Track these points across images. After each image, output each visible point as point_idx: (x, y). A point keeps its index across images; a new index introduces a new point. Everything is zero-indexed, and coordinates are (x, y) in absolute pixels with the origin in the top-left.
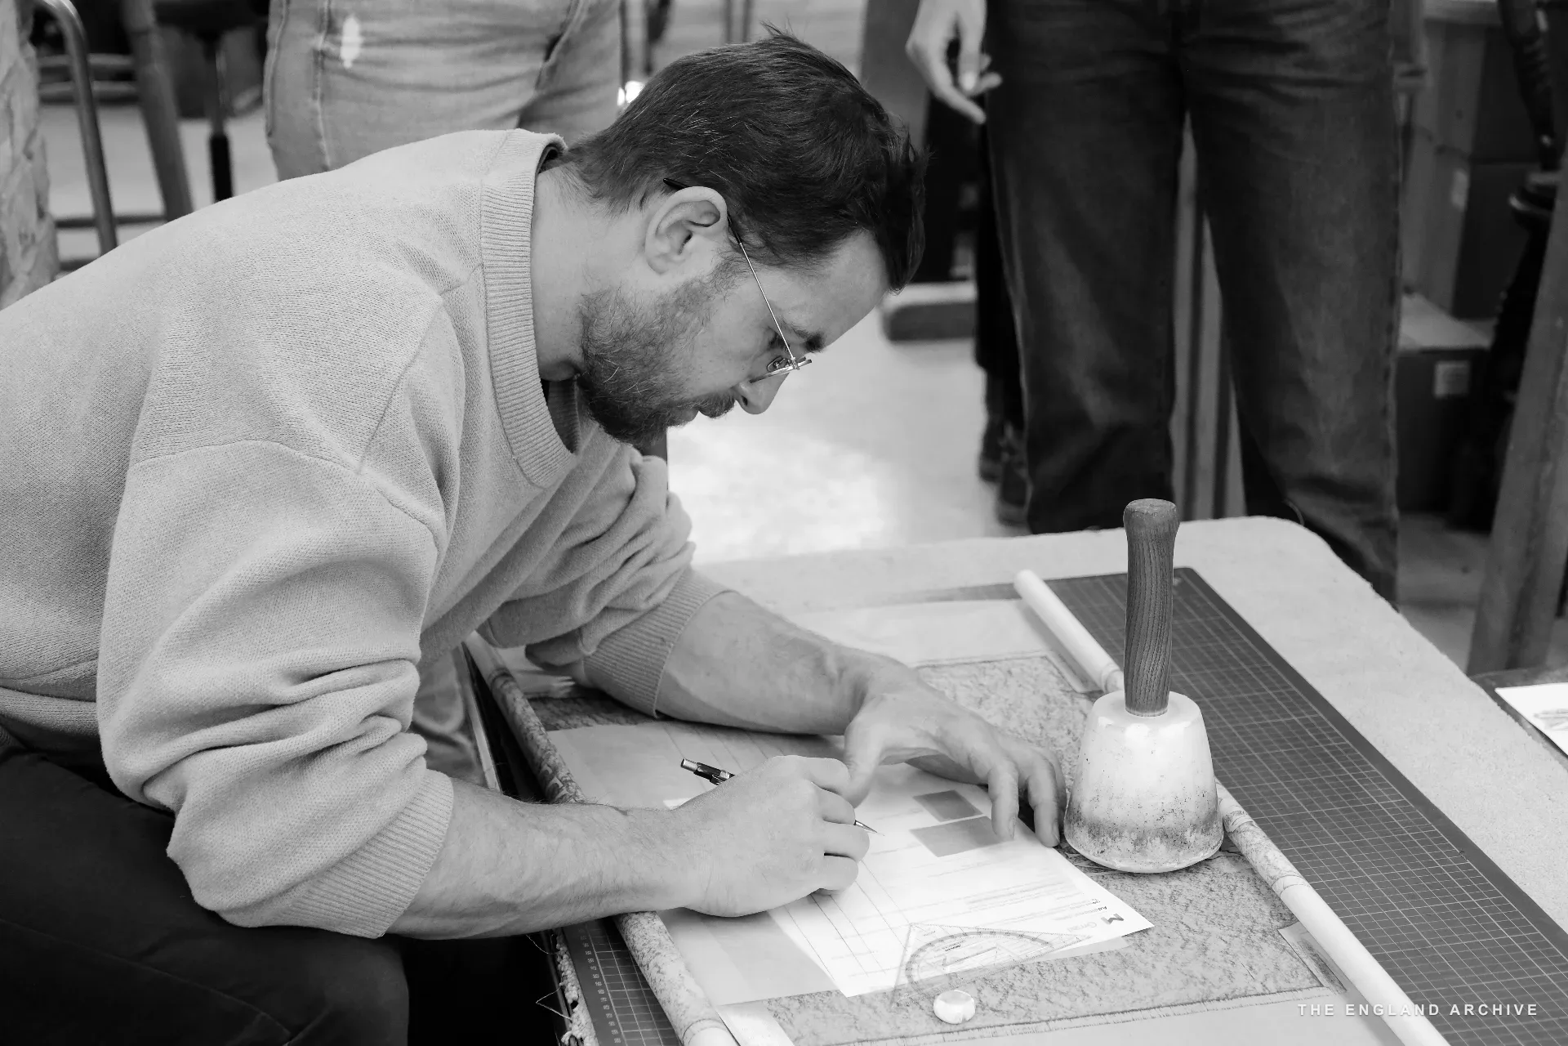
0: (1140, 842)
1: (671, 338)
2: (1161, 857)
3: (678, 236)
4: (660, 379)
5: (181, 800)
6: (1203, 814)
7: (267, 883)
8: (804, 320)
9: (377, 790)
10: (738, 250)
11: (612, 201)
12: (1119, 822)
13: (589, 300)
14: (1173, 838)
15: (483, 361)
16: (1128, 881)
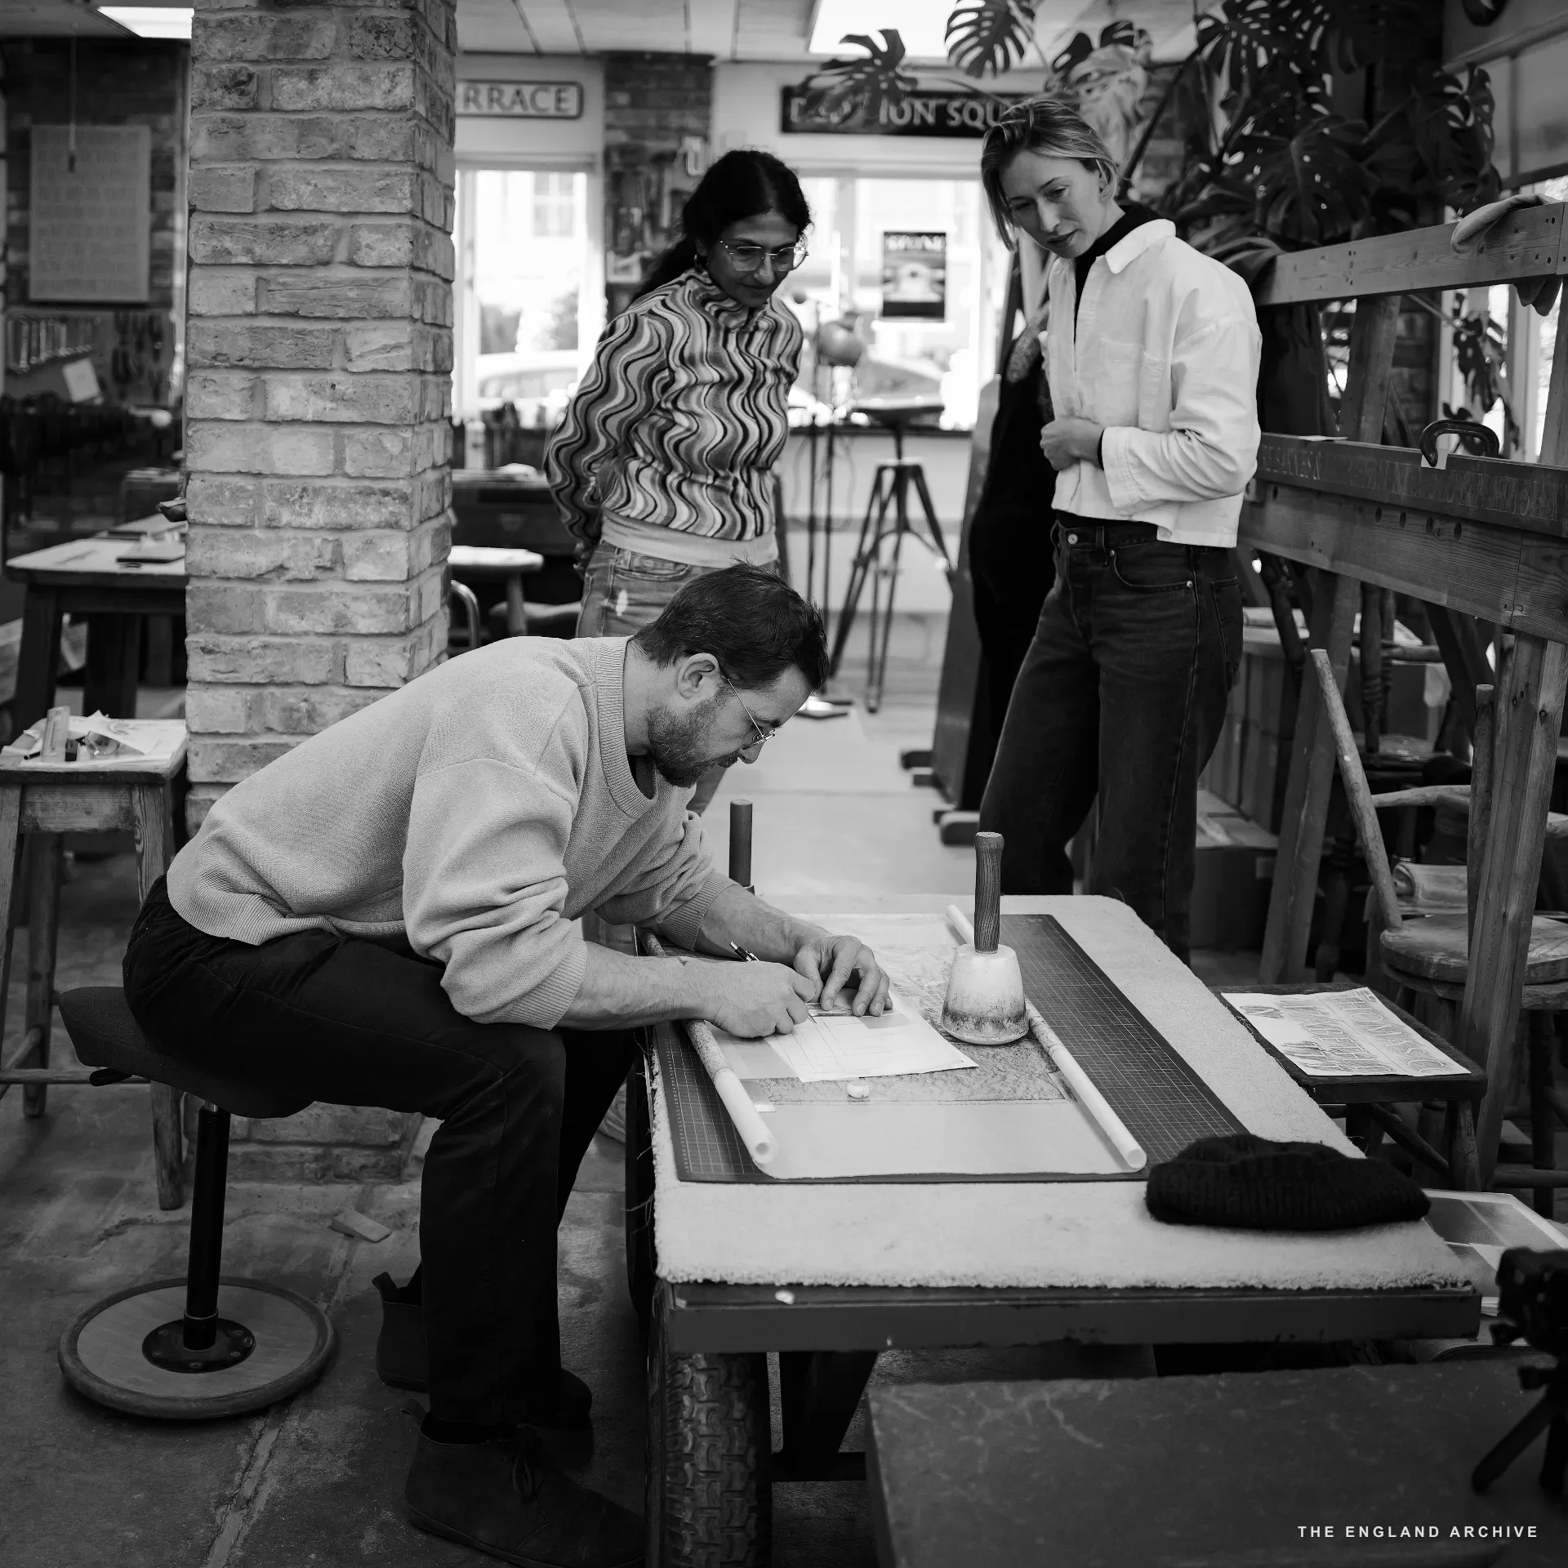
0: (979, 1023)
1: (696, 731)
2: (989, 1034)
3: (695, 679)
4: (692, 752)
5: (449, 957)
6: (1015, 1012)
7: (493, 1003)
8: (768, 714)
9: (550, 951)
10: (727, 682)
11: (659, 662)
12: (967, 1012)
13: (650, 713)
14: (998, 1023)
15: (596, 730)
16: (971, 1047)
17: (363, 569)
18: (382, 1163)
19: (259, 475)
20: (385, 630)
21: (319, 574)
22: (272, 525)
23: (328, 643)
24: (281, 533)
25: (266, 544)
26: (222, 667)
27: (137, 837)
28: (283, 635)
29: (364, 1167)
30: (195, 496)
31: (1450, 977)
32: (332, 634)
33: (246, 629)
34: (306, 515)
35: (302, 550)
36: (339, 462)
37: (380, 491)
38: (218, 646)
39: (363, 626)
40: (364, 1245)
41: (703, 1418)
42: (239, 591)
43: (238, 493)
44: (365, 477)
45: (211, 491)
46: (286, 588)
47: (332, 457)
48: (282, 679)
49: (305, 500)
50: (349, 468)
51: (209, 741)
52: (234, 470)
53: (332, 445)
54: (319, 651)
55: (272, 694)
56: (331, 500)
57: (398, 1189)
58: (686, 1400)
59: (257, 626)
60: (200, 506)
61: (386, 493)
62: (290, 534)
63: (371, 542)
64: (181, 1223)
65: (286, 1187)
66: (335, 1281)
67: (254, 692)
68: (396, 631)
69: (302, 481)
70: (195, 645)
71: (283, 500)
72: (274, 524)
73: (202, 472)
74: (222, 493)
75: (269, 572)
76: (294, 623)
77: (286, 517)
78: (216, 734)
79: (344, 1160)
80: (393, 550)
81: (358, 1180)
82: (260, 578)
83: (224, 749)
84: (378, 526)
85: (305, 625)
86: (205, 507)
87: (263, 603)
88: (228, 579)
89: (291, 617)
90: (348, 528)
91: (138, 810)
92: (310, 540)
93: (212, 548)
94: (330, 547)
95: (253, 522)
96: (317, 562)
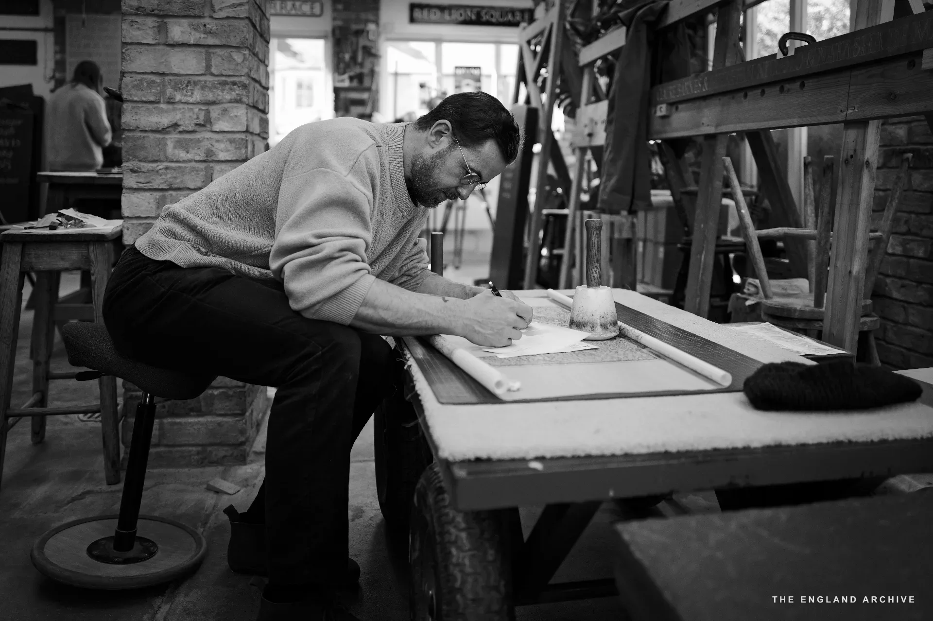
0: (593, 327)
1: (434, 167)
3: (438, 137)
4: (431, 181)
6: (610, 322)
10: (455, 142)
13: (414, 158)
14: (604, 327)
17: (222, 125)
18: (235, 454)
19: (163, 74)
20: (234, 159)
21: (197, 128)
22: (170, 102)
23: (202, 166)
24: (176, 106)
25: (167, 111)
26: (142, 180)
27: (92, 272)
28: (178, 161)
29: (225, 457)
30: (127, 86)
31: (807, 316)
32: (204, 161)
33: (156, 159)
34: (190, 96)
35: (188, 115)
36: (208, 67)
37: (231, 82)
38: (140, 168)
39: (222, 156)
40: (226, 497)
41: (467, 562)
42: (152, 138)
43: (151, 83)
44: (223, 75)
45: (135, 83)
46: (178, 136)
47: (204, 64)
48: (176, 186)
49: (189, 88)
50: (214, 70)
51: (135, 222)
52: (149, 72)
53: (204, 57)
54: (197, 171)
55: (171, 195)
56: (203, 88)
57: (244, 467)
58: (454, 551)
59: (162, 157)
60: (129, 91)
61: (234, 83)
62: (181, 106)
63: (226, 110)
64: (118, 491)
65: (181, 470)
66: (208, 516)
67: (160, 194)
68: (240, 159)
69: (187, 77)
70: (126, 168)
71: (176, 88)
72: (172, 101)
73: (131, 73)
74: (142, 84)
75: (169, 127)
76: (183, 155)
77: (178, 97)
78: (139, 218)
79: (214, 453)
80: (239, 114)
81: (222, 465)
82: (164, 131)
83: (143, 226)
84: (230, 102)
85: (189, 156)
86: (133, 92)
87: (166, 144)
88: (146, 131)
89: (180, 152)
90: (214, 103)
91: (92, 256)
92: (192, 109)
93: (136, 113)
94: (203, 113)
95: (160, 99)
96: (195, 121)
